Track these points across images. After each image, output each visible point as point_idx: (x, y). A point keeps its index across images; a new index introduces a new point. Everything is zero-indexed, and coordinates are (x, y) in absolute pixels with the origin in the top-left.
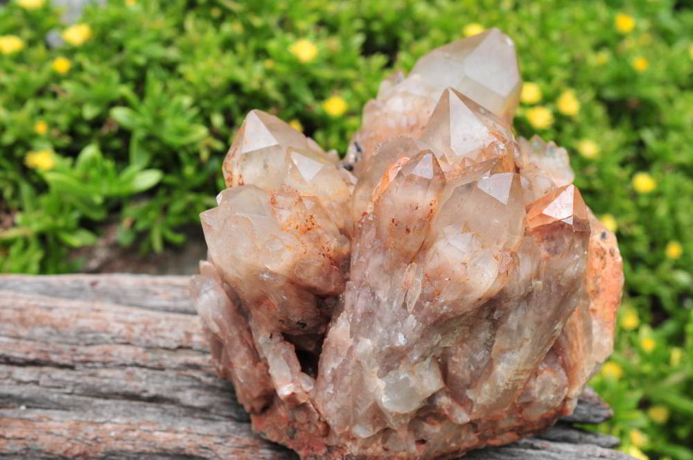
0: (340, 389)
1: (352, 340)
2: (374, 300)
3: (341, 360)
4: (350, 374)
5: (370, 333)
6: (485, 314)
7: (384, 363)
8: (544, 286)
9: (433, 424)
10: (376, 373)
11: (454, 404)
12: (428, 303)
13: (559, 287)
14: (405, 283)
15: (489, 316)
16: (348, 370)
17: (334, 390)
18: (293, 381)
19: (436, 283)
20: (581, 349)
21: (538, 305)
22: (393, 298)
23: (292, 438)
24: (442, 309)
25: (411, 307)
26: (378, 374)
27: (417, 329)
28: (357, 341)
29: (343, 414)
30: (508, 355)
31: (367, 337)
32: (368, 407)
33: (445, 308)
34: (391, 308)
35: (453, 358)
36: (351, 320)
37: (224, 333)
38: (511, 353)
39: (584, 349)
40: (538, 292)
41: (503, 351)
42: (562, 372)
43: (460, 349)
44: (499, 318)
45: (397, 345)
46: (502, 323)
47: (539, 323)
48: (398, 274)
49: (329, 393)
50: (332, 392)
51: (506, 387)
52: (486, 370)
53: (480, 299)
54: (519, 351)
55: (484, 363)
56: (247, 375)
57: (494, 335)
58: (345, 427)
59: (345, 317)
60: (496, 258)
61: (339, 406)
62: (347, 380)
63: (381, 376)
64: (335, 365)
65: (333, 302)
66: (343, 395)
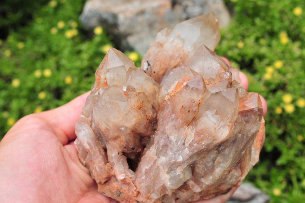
0: (148, 178)
1: (157, 157)
2: (168, 140)
3: (150, 166)
4: (154, 171)
5: (165, 154)
6: (216, 148)
7: (170, 167)
8: (242, 136)
9: (183, 192)
10: (166, 172)
11: (195, 184)
12: (196, 144)
13: (247, 136)
14: (185, 134)
15: (218, 149)
16: (153, 170)
17: (145, 178)
18: (125, 173)
19: (202, 136)
20: (247, 160)
21: (238, 144)
22: (179, 140)
23: (119, 196)
24: (202, 147)
25: (187, 145)
26: (167, 172)
27: (189, 155)
28: (159, 157)
29: (148, 189)
30: (221, 165)
31: (164, 156)
32: (160, 186)
33: (204, 146)
34: (177, 145)
35: (198, 165)
36: (157, 148)
37: (91, 149)
38: (223, 164)
39: (248, 160)
40: (239, 138)
41: (220, 163)
42: (240, 170)
43: (201, 161)
44: (222, 150)
45: (178, 160)
46: (222, 152)
47: (236, 151)
48: (182, 129)
49: (143, 179)
50: (144, 179)
51: (219, 178)
52: (211, 170)
53: (218, 143)
54: (226, 163)
55: (211, 168)
56: (101, 168)
57: (217, 156)
58: (148, 194)
59: (154, 147)
60: (229, 126)
61: (146, 185)
62: (152, 174)
63: (168, 173)
64: (147, 168)
65: (148, 139)
66: (149, 180)
